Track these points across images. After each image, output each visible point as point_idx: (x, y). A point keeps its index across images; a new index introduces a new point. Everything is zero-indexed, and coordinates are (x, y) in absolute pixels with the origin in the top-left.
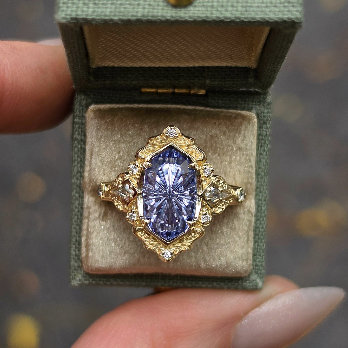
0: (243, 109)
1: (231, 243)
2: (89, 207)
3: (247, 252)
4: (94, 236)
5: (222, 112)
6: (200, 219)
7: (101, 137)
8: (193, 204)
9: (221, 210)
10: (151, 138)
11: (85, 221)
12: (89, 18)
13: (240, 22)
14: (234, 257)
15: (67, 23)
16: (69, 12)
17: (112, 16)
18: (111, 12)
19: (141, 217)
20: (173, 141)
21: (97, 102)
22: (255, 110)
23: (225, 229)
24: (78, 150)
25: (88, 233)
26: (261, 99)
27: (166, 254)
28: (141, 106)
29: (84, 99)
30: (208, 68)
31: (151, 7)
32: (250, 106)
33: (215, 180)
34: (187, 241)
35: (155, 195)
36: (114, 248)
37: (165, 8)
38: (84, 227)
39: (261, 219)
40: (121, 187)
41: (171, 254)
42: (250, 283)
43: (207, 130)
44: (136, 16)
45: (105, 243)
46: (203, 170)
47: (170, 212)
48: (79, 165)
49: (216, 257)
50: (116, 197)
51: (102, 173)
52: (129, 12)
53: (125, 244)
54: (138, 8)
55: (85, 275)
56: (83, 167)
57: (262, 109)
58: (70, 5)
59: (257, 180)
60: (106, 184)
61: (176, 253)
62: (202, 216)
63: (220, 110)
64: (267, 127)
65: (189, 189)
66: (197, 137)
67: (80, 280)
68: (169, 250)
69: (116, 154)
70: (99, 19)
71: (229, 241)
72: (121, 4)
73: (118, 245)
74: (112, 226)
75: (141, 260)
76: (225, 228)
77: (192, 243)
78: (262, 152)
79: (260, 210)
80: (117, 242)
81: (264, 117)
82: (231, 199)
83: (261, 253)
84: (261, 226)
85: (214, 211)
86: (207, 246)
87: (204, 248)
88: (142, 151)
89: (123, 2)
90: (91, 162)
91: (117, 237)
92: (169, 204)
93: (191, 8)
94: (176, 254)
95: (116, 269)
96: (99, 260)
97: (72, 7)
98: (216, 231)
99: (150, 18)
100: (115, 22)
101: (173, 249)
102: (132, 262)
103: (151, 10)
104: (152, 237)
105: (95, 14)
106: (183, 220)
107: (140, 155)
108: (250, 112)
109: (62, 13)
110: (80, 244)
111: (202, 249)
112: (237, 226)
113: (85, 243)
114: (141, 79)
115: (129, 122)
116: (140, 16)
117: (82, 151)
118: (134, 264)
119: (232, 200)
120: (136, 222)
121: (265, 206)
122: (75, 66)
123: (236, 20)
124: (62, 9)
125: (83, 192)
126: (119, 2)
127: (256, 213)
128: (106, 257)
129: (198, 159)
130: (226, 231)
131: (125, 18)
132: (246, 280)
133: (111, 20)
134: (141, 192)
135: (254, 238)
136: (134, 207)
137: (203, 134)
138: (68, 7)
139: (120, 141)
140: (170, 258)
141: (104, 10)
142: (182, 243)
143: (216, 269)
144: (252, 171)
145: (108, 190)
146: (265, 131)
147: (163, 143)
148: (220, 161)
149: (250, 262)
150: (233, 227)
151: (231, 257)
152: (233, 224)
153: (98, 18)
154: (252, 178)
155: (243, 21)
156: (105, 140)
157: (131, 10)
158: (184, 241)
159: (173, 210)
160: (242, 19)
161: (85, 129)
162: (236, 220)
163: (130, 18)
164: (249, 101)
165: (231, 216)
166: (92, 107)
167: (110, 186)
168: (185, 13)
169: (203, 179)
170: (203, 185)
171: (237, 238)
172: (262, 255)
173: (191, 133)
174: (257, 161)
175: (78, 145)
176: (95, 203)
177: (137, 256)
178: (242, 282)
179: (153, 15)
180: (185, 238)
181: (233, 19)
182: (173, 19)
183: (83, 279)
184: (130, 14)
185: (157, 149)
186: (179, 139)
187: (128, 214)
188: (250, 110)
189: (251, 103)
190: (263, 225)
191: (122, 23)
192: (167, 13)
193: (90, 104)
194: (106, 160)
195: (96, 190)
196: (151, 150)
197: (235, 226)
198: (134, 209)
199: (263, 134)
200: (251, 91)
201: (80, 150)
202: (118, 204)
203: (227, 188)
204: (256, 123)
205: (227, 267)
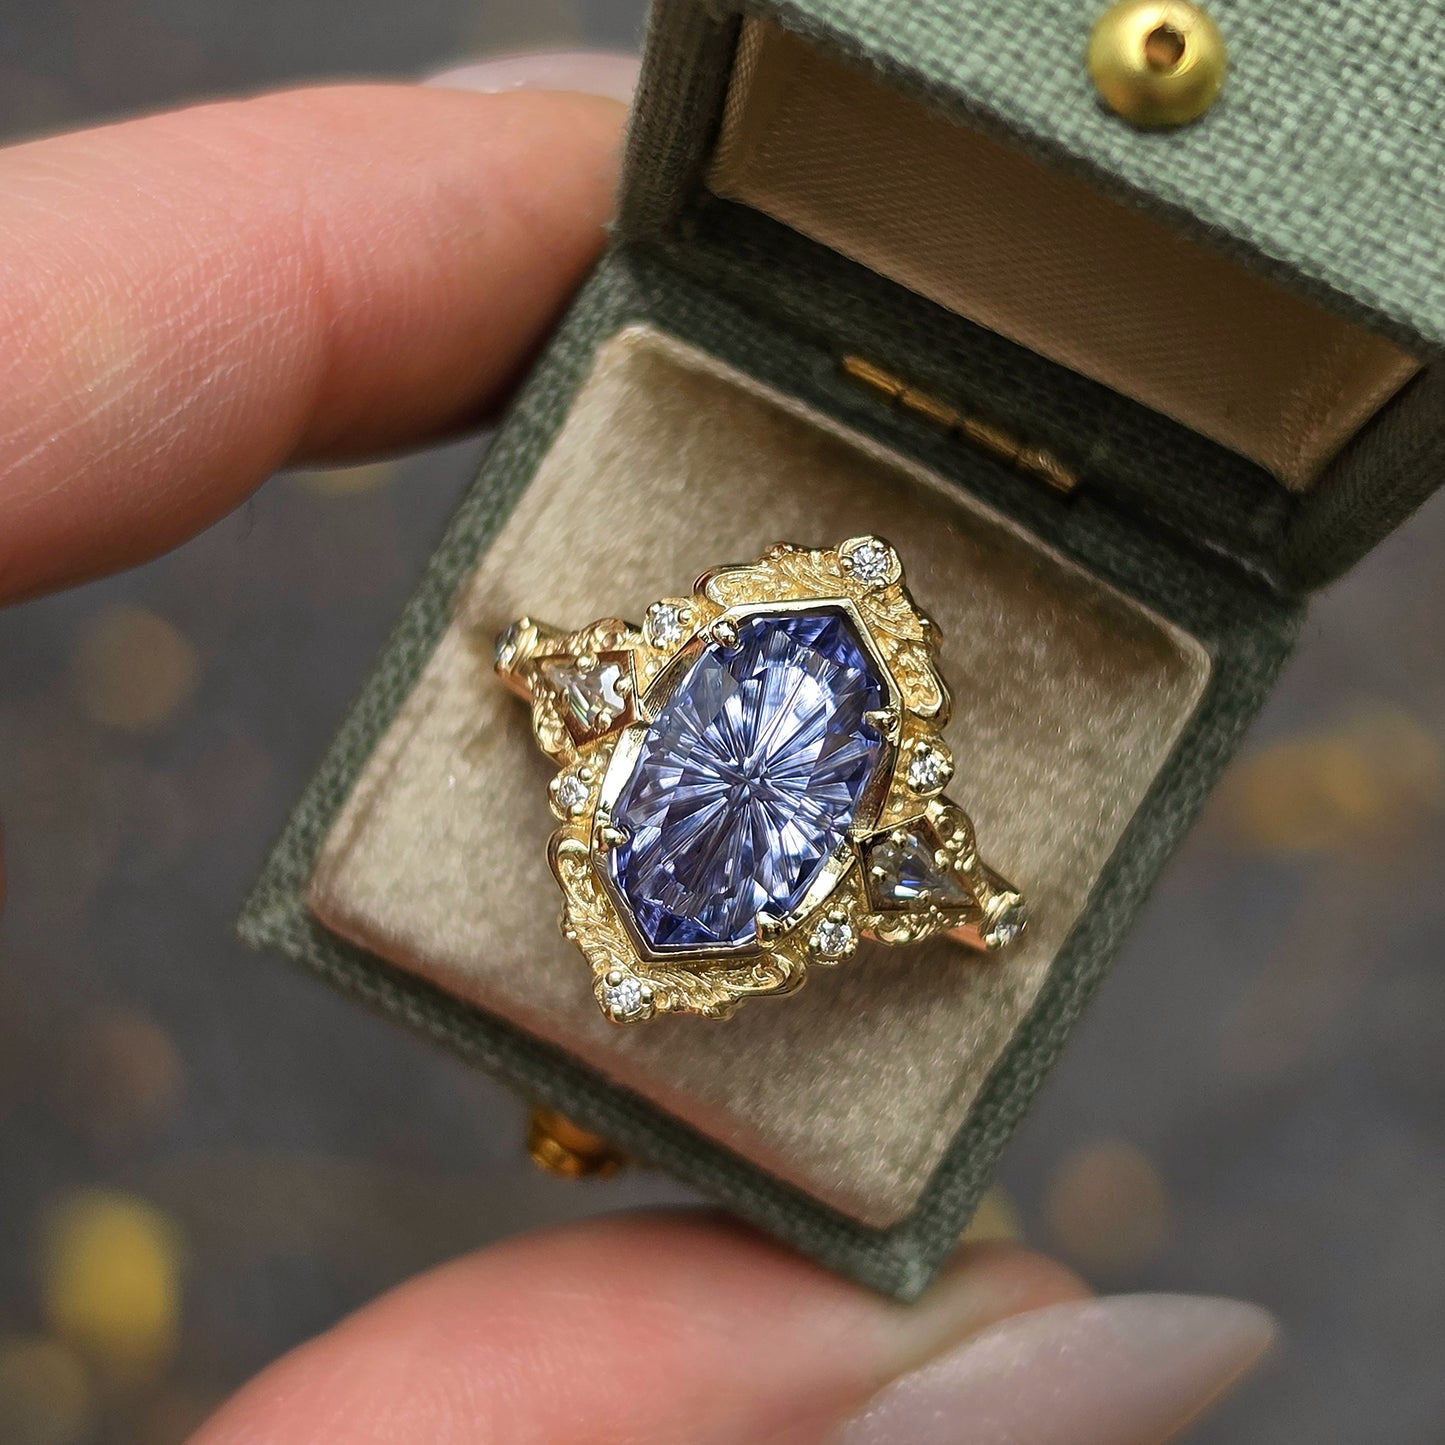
1: (884, 1079)
2: (443, 683)
3: (926, 1142)
4: (404, 795)
5: (1094, 588)
6: (812, 930)
7: (613, 456)
8: (815, 862)
9: (903, 936)
10: (787, 547)
13: (1313, 281)
14: (865, 1135)
17: (862, 28)
18: (865, 13)
19: (602, 808)
20: (858, 597)
22: (1220, 644)
23: (885, 1017)
24: (509, 463)
25: (388, 774)
27: (622, 987)
29: (622, 290)
31: (1020, 68)
33: (937, 817)
34: (725, 982)
35: (693, 756)
36: (453, 874)
37: (1069, 98)
38: (389, 746)
39: (1040, 1050)
40: (589, 667)
41: (643, 998)
42: (877, 1259)
44: (949, 74)
45: (431, 841)
48: (484, 517)
49: (801, 1099)
50: (553, 695)
51: (548, 584)
52: (931, 46)
53: (499, 880)
54: (969, 48)
55: (300, 919)
59: (1095, 900)
60: (541, 630)
61: (660, 1005)
62: (824, 919)
64: (1232, 727)
65: (827, 800)
66: (958, 632)
67: (273, 931)
68: (640, 980)
70: (813, 18)
73: (473, 875)
75: (530, 969)
76: (886, 1013)
77: (736, 1000)
78: (1167, 809)
79: (1050, 1014)
80: (476, 860)
81: (1240, 685)
82: (962, 917)
84: (1023, 1075)
85: (875, 925)
86: (790, 1043)
88: (730, 577)
90: (531, 525)
91: (485, 845)
93: (1161, 146)
94: (659, 1008)
96: (377, 890)
98: (850, 1004)
99: (995, 104)
100: (864, 58)
101: (657, 987)
103: (1013, 78)
104: (606, 903)
106: (749, 899)
107: (715, 589)
108: (1199, 640)
110: (340, 799)
111: (768, 1044)
112: (936, 1027)
113: (360, 807)
114: (865, 320)
115: (739, 453)
116: (964, 82)
117: (521, 470)
119: (963, 921)
120: (575, 819)
122: (649, 153)
123: (1300, 270)
125: (447, 621)
127: (1031, 1017)
128: (408, 892)
129: (916, 710)
130: (888, 1026)
131: (904, 59)
132: (869, 1244)
133: (854, 43)
134: (651, 721)
135: (978, 1105)
136: (597, 760)
137: (984, 633)
139: (671, 505)
140: (632, 1010)
142: (702, 978)
143: (781, 1145)
144: (1095, 859)
145: (535, 654)
146: (1217, 738)
147: (818, 584)
149: (917, 1184)
150: (921, 1025)
152: (927, 1013)
153: (808, 9)
154: (1080, 884)
155: (1325, 287)
156: (621, 473)
157: (940, 41)
158: (710, 976)
159: (731, 844)
160: (1325, 275)
161: (572, 400)
162: (943, 1005)
163: (923, 67)
165: (932, 978)
166: (637, 331)
167: (552, 643)
168: (1131, 152)
169: (896, 789)
170: (886, 810)
171: (912, 1072)
173: (942, 606)
174: (1129, 832)
175: (519, 444)
176: (470, 681)
177: (520, 949)
178: (850, 1243)
179: (1011, 100)
180: (721, 968)
181: (1295, 263)
182: (1075, 150)
183: (288, 931)
184: (932, 56)
185: (785, 594)
186: (884, 600)
187: (565, 775)
188: (1200, 632)
190: (1033, 1075)
191: (888, 71)
192: (1067, 117)
195: (496, 633)
196: (764, 589)
198: (596, 768)
199: (1203, 745)
200: (1241, 569)
201: (515, 464)
202: (546, 721)
203: (967, 865)
204: (1198, 692)
205: (824, 1157)
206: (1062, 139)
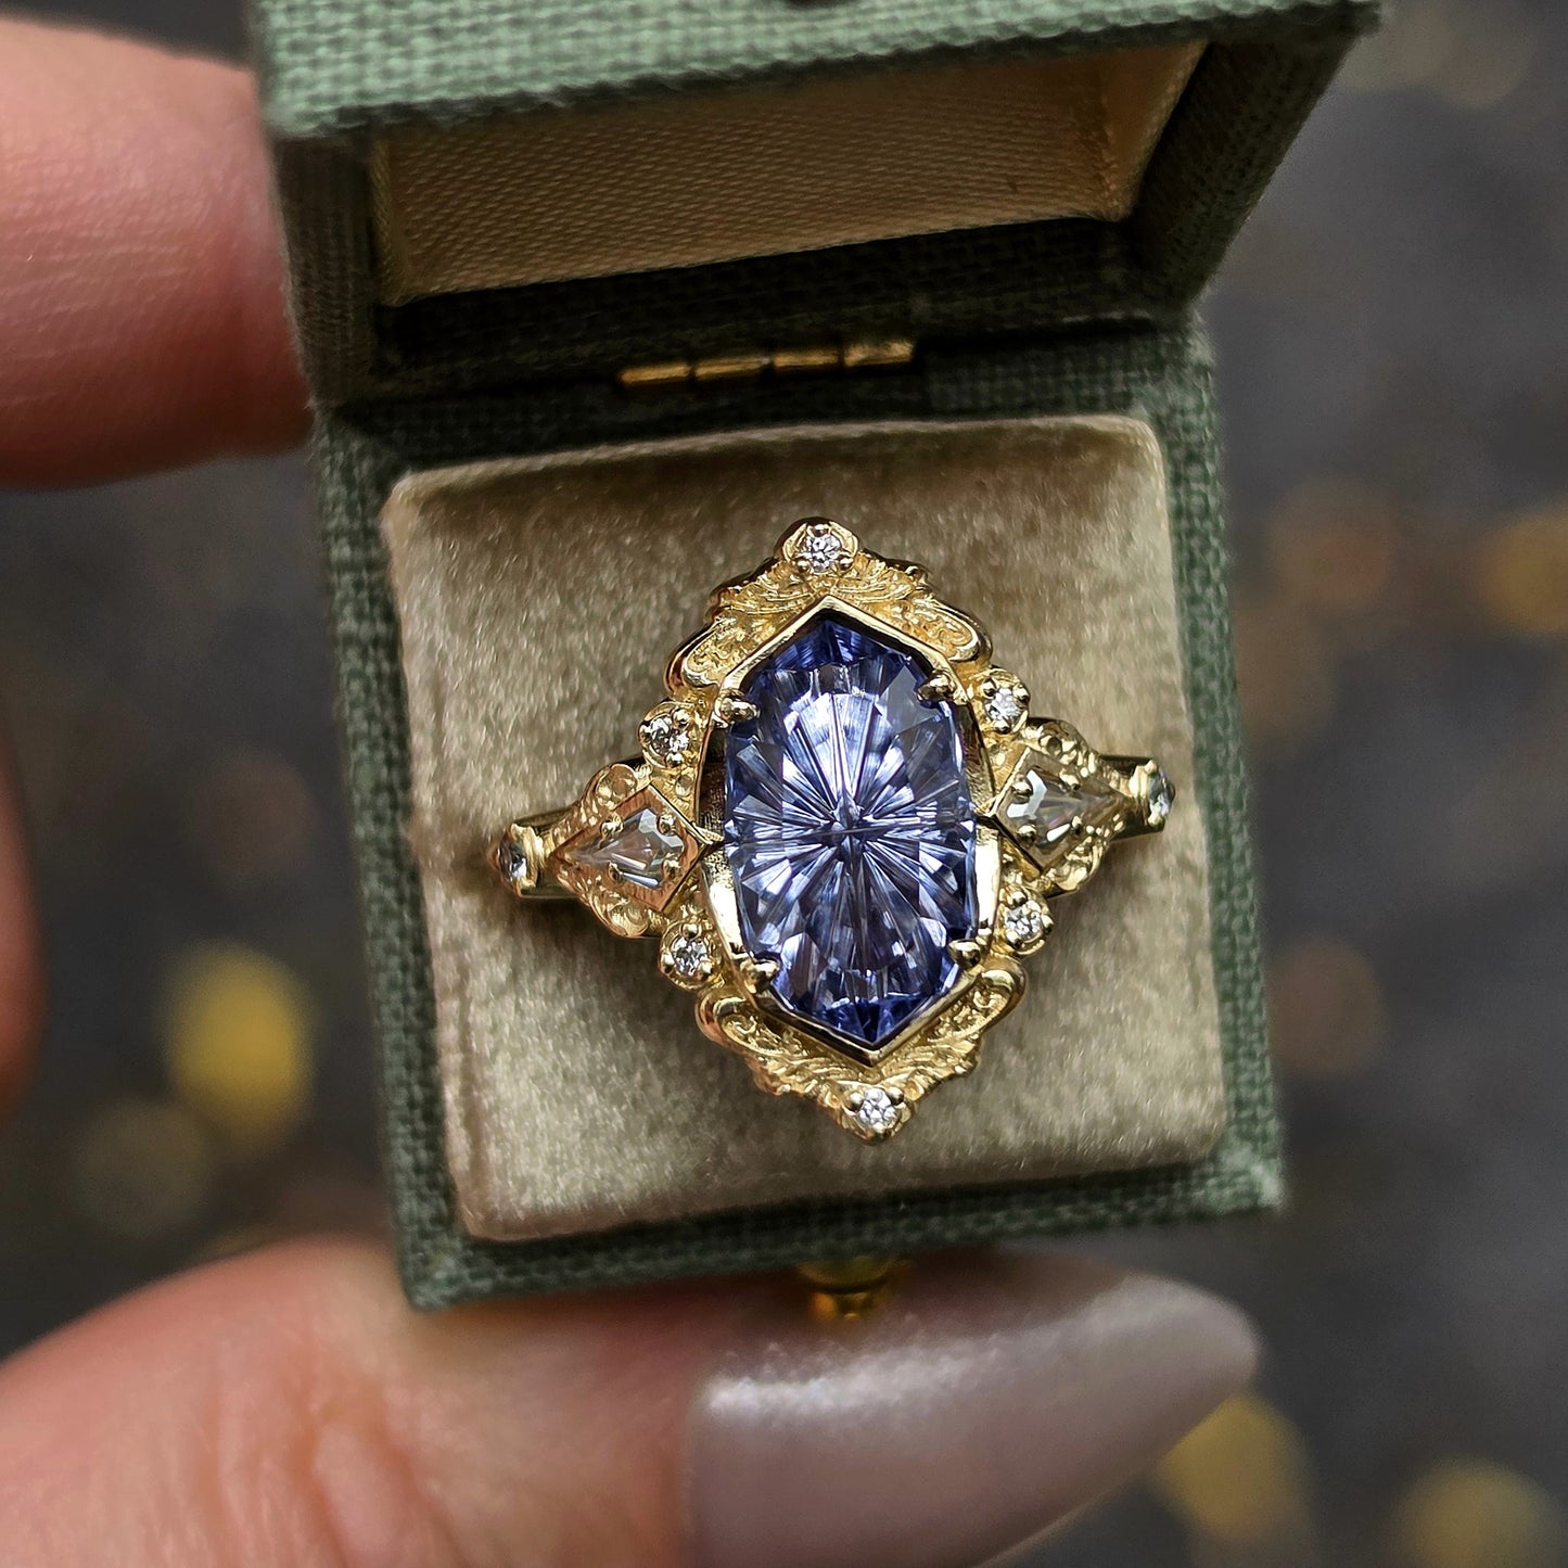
0: (1091, 406)
1: (1126, 1018)
2: (460, 940)
3: (1200, 1048)
4: (500, 1068)
5: (999, 432)
6: (1003, 928)
7: (473, 615)
8: (964, 862)
9: (1080, 874)
10: (730, 588)
11: (448, 1008)
12: (422, 104)
13: (1105, 33)
14: (1145, 1082)
15: (322, 134)
16: (324, 88)
17: (523, 78)
18: (515, 62)
19: (735, 951)
20: (832, 589)
21: (425, 461)
22: (1146, 405)
23: (1088, 959)
24: (367, 689)
25: (467, 1061)
26: (1163, 352)
27: (868, 1106)
28: (630, 450)
29: (361, 454)
30: (912, 241)
31: (697, 17)
32: (1119, 388)
33: (1039, 741)
34: (957, 1033)
36: (598, 1112)
37: (760, 15)
38: (448, 1034)
39: (1236, 890)
40: (618, 828)
41: (894, 1102)
42: (1221, 1186)
43: (948, 521)
44: (635, 66)
45: (556, 1095)
46: (983, 699)
47: (861, 911)
48: (380, 756)
49: (1065, 1090)
50: (598, 878)
51: (499, 777)
52: (598, 52)
53: (645, 1086)
54: (636, 30)
55: (470, 1253)
56: (400, 761)
57: (1174, 395)
58: (322, 52)
59: (1194, 716)
60: (535, 824)
61: (913, 1096)
62: (1007, 909)
63: (990, 424)
64: (1206, 474)
65: (936, 798)
67: (451, 1281)
68: (878, 1085)
69: (550, 685)
70: (466, 101)
71: (1116, 1011)
72: (557, 21)
73: (617, 1099)
74: (576, 1017)
75: (731, 1149)
76: (1087, 954)
77: (977, 1041)
78: (1198, 589)
79: (1224, 852)
80: (610, 1083)
81: (1187, 429)
82: (1116, 819)
83: (1252, 1043)
84: (1237, 922)
85: (1052, 883)
86: (1020, 1046)
87: (1005, 1059)
88: (697, 653)
89: (565, 9)
90: (438, 734)
91: (609, 1063)
92: (855, 876)
94: (914, 1099)
95: (620, 1207)
96: (538, 1176)
97: (338, 62)
98: (1049, 971)
99: (696, 66)
100: (540, 106)
101: (900, 1081)
102: (688, 1165)
103: (696, 31)
104: (797, 1036)
105: (446, 79)
106: (928, 940)
107: (689, 672)
108: (1124, 414)
109: (293, 92)
111: (1001, 1060)
112: (1140, 935)
113: (462, 1110)
114: (615, 328)
115: (590, 531)
116: (653, 66)
117: (385, 687)
118: (700, 1172)
119: (1119, 821)
120: (710, 978)
121: (1241, 829)
122: (332, 317)
123: (1084, 30)
124: (290, 75)
125: (415, 878)
126: (545, 13)
128: (565, 1157)
129: (957, 657)
130: (1097, 969)
131: (582, 82)
132: (1204, 1177)
133: (523, 98)
134: (718, 836)
136: (692, 910)
137: (934, 543)
138: (315, 64)
139: (560, 625)
140: (891, 1119)
141: (483, 56)
142: (935, 1044)
143: (1073, 1146)
144: (1172, 679)
145: (548, 852)
146: (1200, 493)
147: (785, 603)
148: (1025, 653)
149: (1216, 1092)
150: (1126, 944)
151: (1131, 1080)
152: (1124, 929)
153: (460, 95)
154: (1177, 713)
156: (492, 626)
157: (604, 42)
158: (940, 1036)
159: (874, 898)
160: (1111, 20)
162: (1133, 911)
163: (605, 77)
164: (1109, 369)
165: (1107, 895)
167: (557, 831)
168: (855, 26)
169: (988, 742)
170: (993, 768)
171: (1148, 994)
172: (1258, 1055)
175: (364, 666)
176: (486, 919)
177: (709, 1136)
178: (1187, 1188)
179: (709, 52)
180: (944, 1022)
181: (1070, 24)
183: (465, 1272)
184: (606, 61)
185: (760, 632)
186: (858, 574)
187: (669, 946)
188: (1121, 404)
189: (1119, 375)
190: (1245, 917)
191: (574, 103)
192: (772, 33)
193: (395, 473)
194: (509, 713)
196: (737, 642)
197: (1131, 938)
198: (695, 918)
199: (1192, 508)
200: (1112, 322)
201: (374, 685)
202: (610, 907)
203: (1092, 768)
204: (1158, 464)
205: (1120, 1129)
206: (782, 57)
